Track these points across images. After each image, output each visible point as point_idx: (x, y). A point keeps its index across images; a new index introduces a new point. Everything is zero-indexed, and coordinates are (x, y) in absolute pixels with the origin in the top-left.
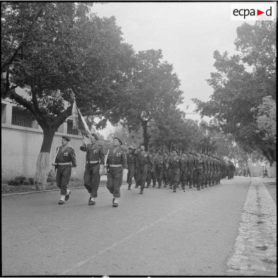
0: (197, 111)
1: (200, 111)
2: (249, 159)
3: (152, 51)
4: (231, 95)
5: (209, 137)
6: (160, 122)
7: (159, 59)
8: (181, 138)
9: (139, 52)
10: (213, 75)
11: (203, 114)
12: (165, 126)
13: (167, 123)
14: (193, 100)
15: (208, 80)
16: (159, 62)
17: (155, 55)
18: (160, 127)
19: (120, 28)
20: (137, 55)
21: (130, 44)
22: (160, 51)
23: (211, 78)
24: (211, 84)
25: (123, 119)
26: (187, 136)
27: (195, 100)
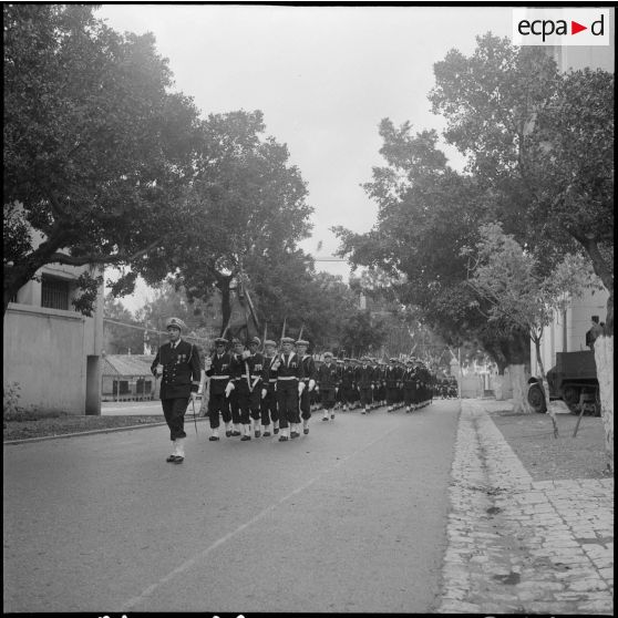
0: (342, 253)
1: (348, 255)
2: (454, 361)
3: (240, 115)
5: (368, 313)
6: (260, 279)
7: (257, 134)
8: (307, 315)
9: (211, 117)
10: (378, 172)
11: (355, 261)
12: (271, 288)
13: (276, 282)
14: (334, 230)
15: (368, 186)
16: (256, 139)
17: (244, 124)
18: (260, 291)
19: (166, 60)
20: (204, 122)
22: (259, 114)
23: (373, 181)
24: (373, 195)
25: (173, 271)
26: (319, 310)
27: (340, 231)
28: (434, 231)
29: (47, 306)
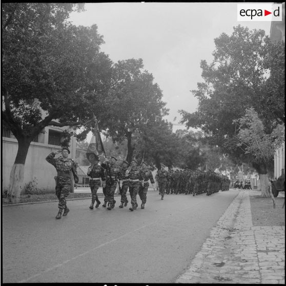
0: (182, 122)
1: (185, 122)
2: (240, 172)
3: (133, 61)
4: (216, 107)
5: (198, 149)
6: (145, 134)
7: (140, 69)
8: (168, 150)
9: (119, 62)
10: (199, 85)
11: (189, 125)
12: (149, 138)
13: (152, 135)
14: (179, 111)
15: (193, 91)
16: (139, 72)
17: (135, 64)
18: (145, 139)
19: (102, 36)
20: (116, 64)
21: (106, 54)
22: (141, 60)
23: (197, 89)
24: (196, 95)
25: (105, 130)
26: (174, 147)
27: (183, 112)
28: (223, 112)
29: (51, 144)
